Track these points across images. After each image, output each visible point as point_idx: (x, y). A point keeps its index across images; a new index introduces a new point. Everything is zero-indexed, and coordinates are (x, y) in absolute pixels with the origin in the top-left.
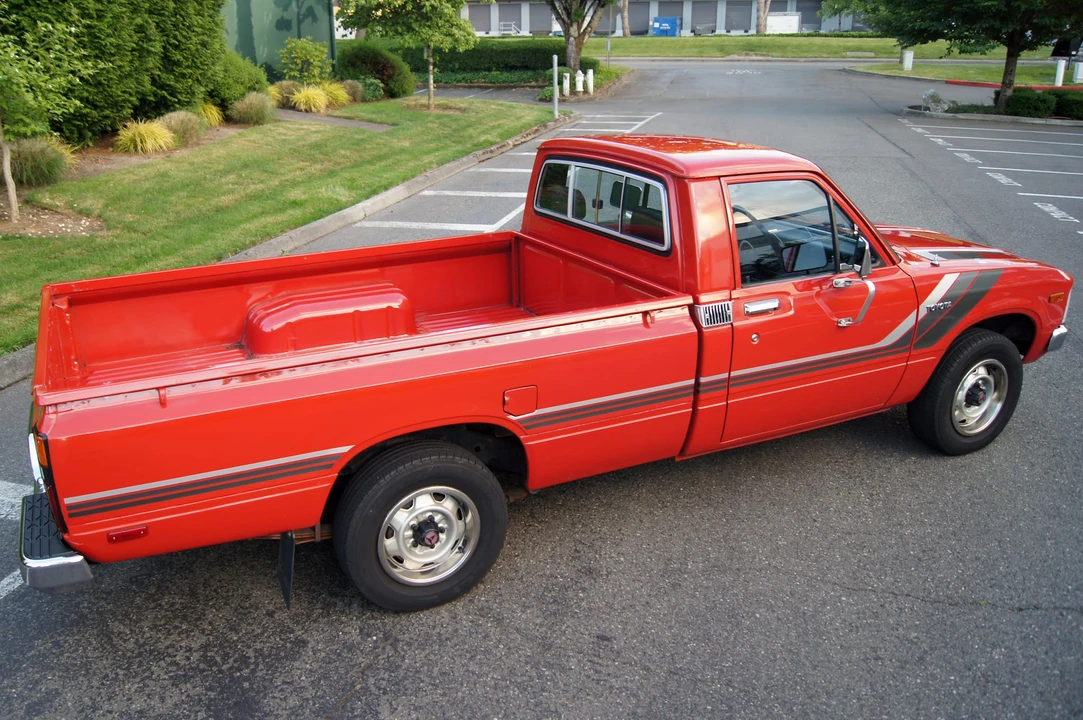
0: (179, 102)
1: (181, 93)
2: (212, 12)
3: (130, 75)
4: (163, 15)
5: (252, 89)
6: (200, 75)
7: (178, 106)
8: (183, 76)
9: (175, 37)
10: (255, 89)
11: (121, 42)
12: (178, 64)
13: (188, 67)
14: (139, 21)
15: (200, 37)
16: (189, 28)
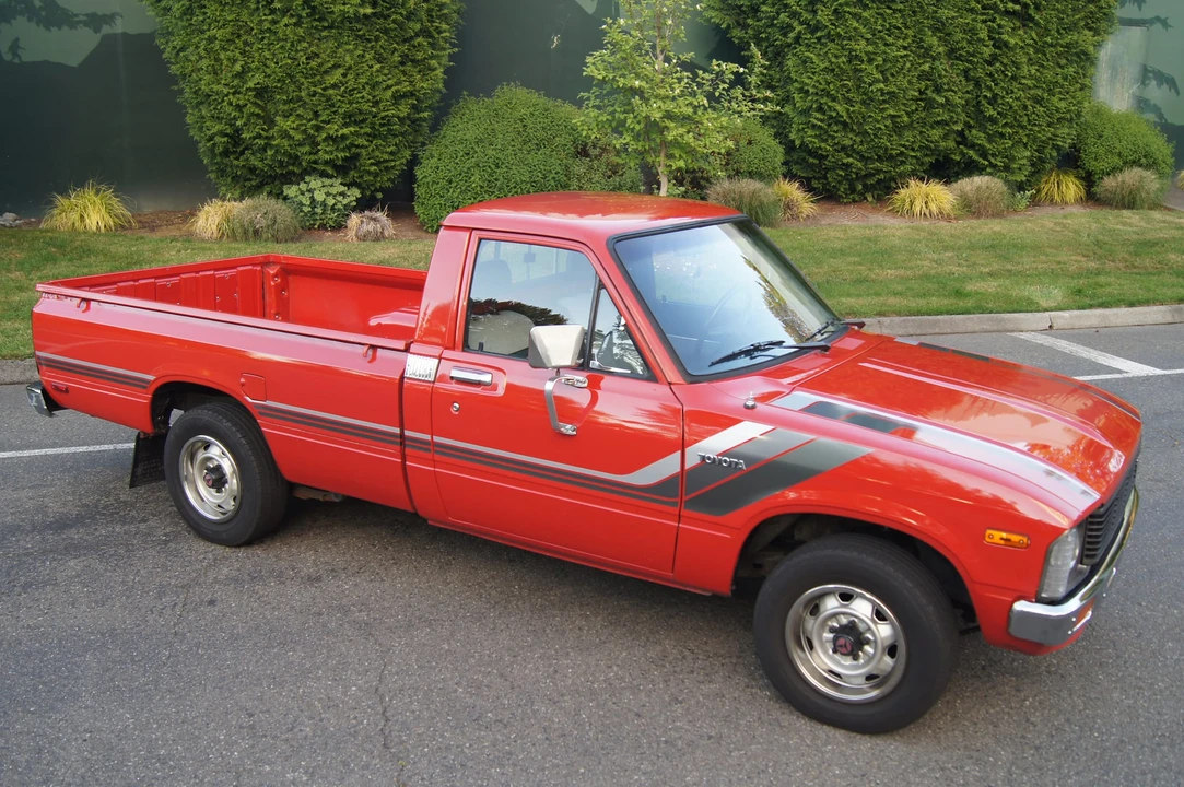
0: (994, 166)
1: (994, 155)
2: (1063, 62)
3: (910, 126)
4: (970, 62)
5: (1136, 163)
6: (1028, 136)
7: (989, 170)
8: (1002, 135)
9: (989, 88)
10: (1141, 166)
11: (894, 89)
12: (993, 120)
13: (1006, 124)
14: (926, 67)
15: (1032, 92)
16: (1014, 78)
